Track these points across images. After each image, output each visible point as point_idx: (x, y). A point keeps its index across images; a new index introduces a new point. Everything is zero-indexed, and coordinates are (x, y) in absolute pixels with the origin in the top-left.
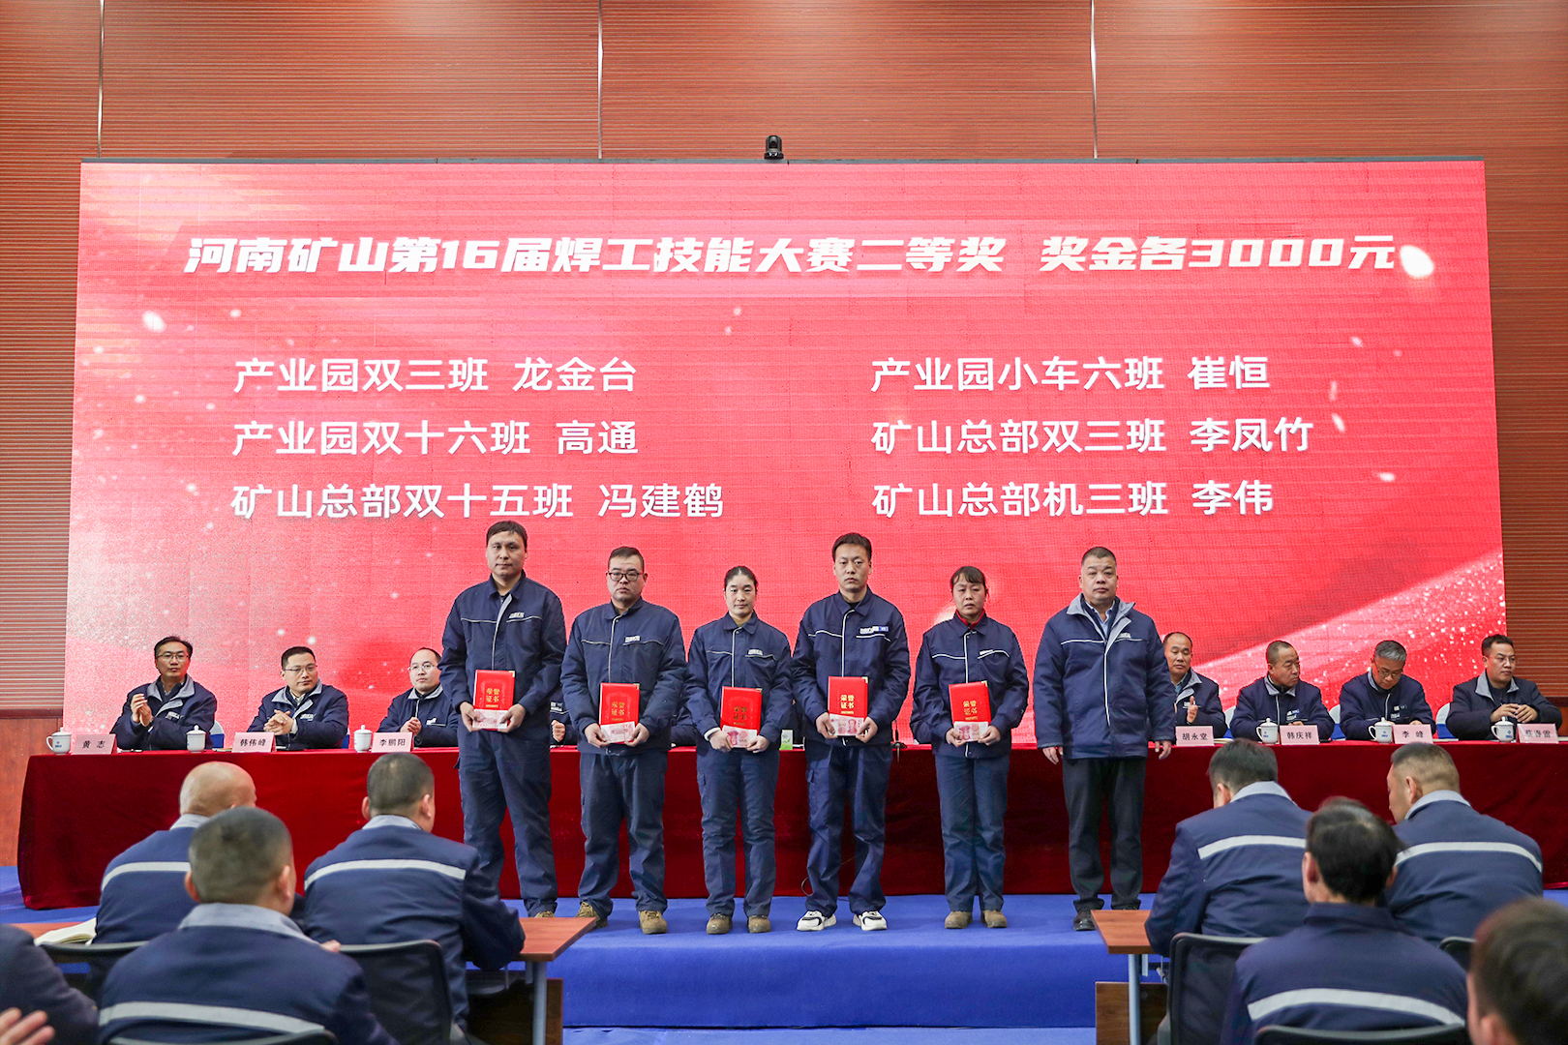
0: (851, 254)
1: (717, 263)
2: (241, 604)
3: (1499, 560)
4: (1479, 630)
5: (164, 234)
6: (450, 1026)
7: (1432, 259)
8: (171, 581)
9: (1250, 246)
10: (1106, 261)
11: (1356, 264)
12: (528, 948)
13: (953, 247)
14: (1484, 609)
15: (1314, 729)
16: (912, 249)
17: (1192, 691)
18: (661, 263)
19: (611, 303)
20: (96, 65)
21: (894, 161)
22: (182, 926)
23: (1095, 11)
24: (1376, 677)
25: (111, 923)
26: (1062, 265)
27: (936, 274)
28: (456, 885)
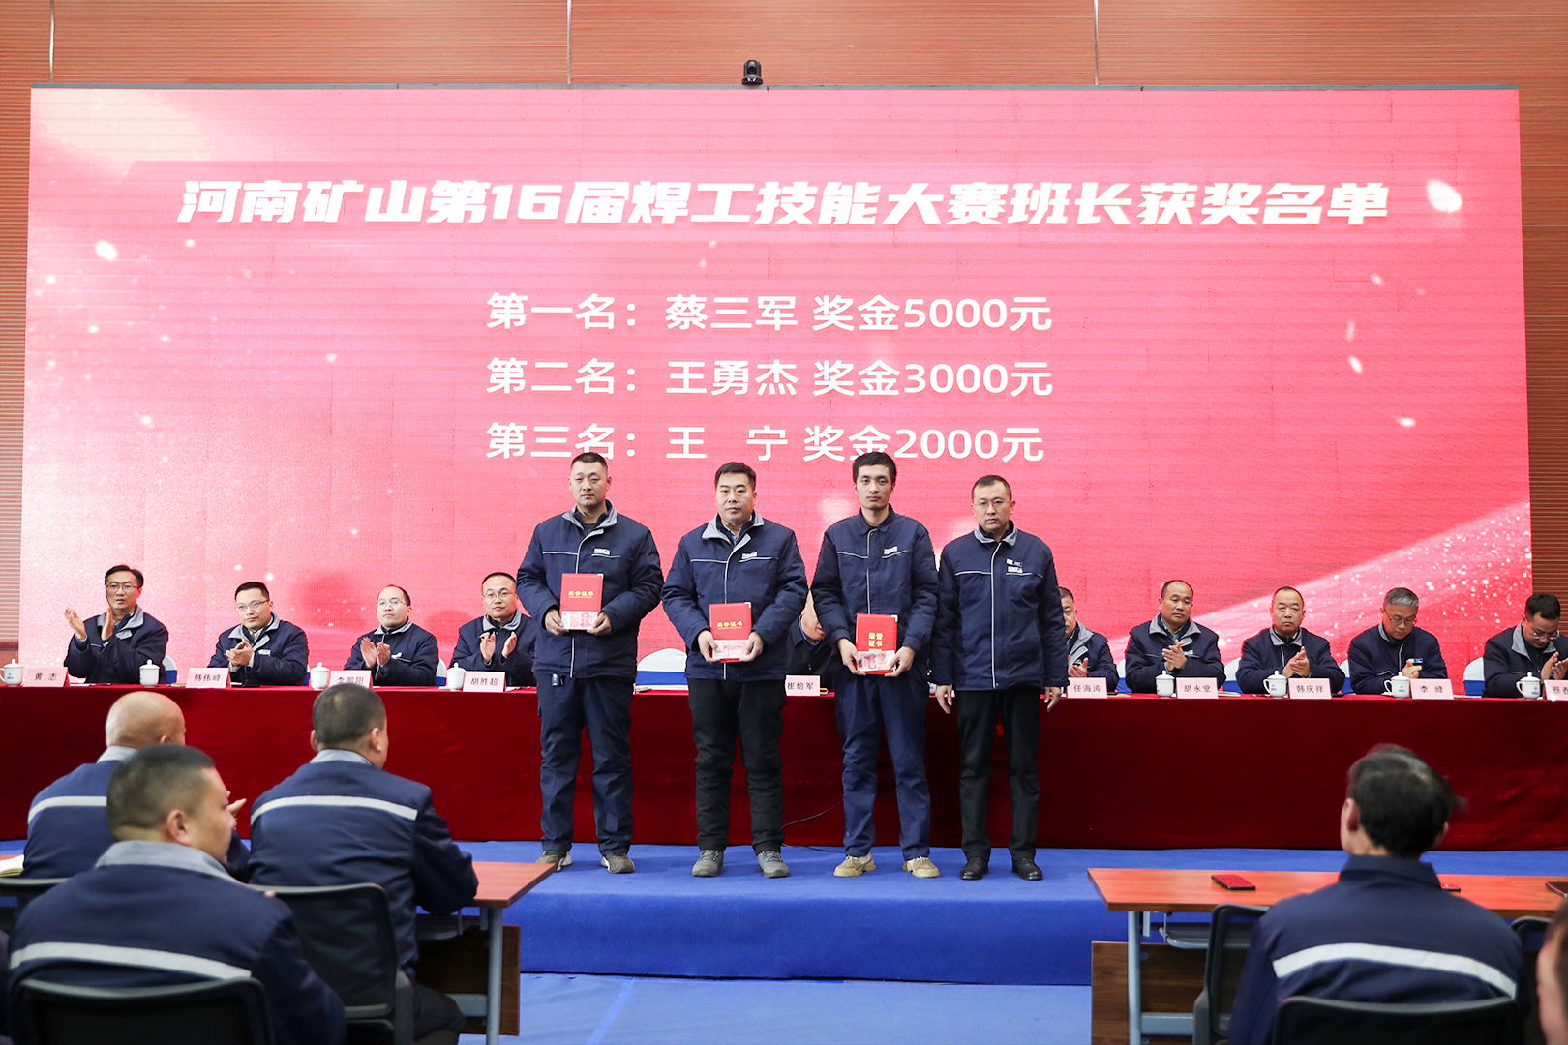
2: (198, 538)
3: (1526, 510)
4: (1503, 582)
6: (395, 974)
8: (127, 514)
12: (481, 894)
14: (1508, 561)
15: (1325, 683)
17: (1190, 641)
22: (99, 864)
24: (1388, 629)
25: (37, 859)
28: (406, 824)
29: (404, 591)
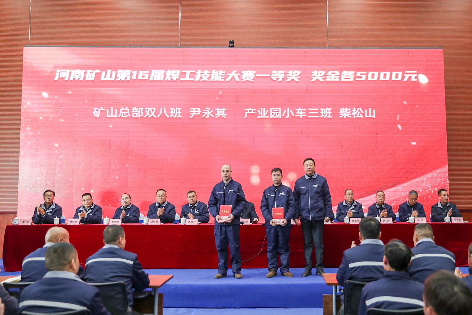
0: (254, 75)
1: (214, 78)
2: (71, 180)
3: (447, 168)
5: (48, 68)
6: (127, 308)
7: (428, 78)
8: (50, 173)
9: (374, 74)
10: (331, 78)
11: (405, 79)
13: (285, 74)
14: (442, 183)
15: (391, 219)
16: (273, 74)
17: (354, 207)
18: (197, 78)
19: (182, 90)
20: (28, 17)
21: (267, 48)
22: (44, 277)
23: (328, 3)
24: (409, 202)
25: (25, 276)
26: (318, 79)
27: (280, 82)
28: (130, 266)
29: (129, 195)
